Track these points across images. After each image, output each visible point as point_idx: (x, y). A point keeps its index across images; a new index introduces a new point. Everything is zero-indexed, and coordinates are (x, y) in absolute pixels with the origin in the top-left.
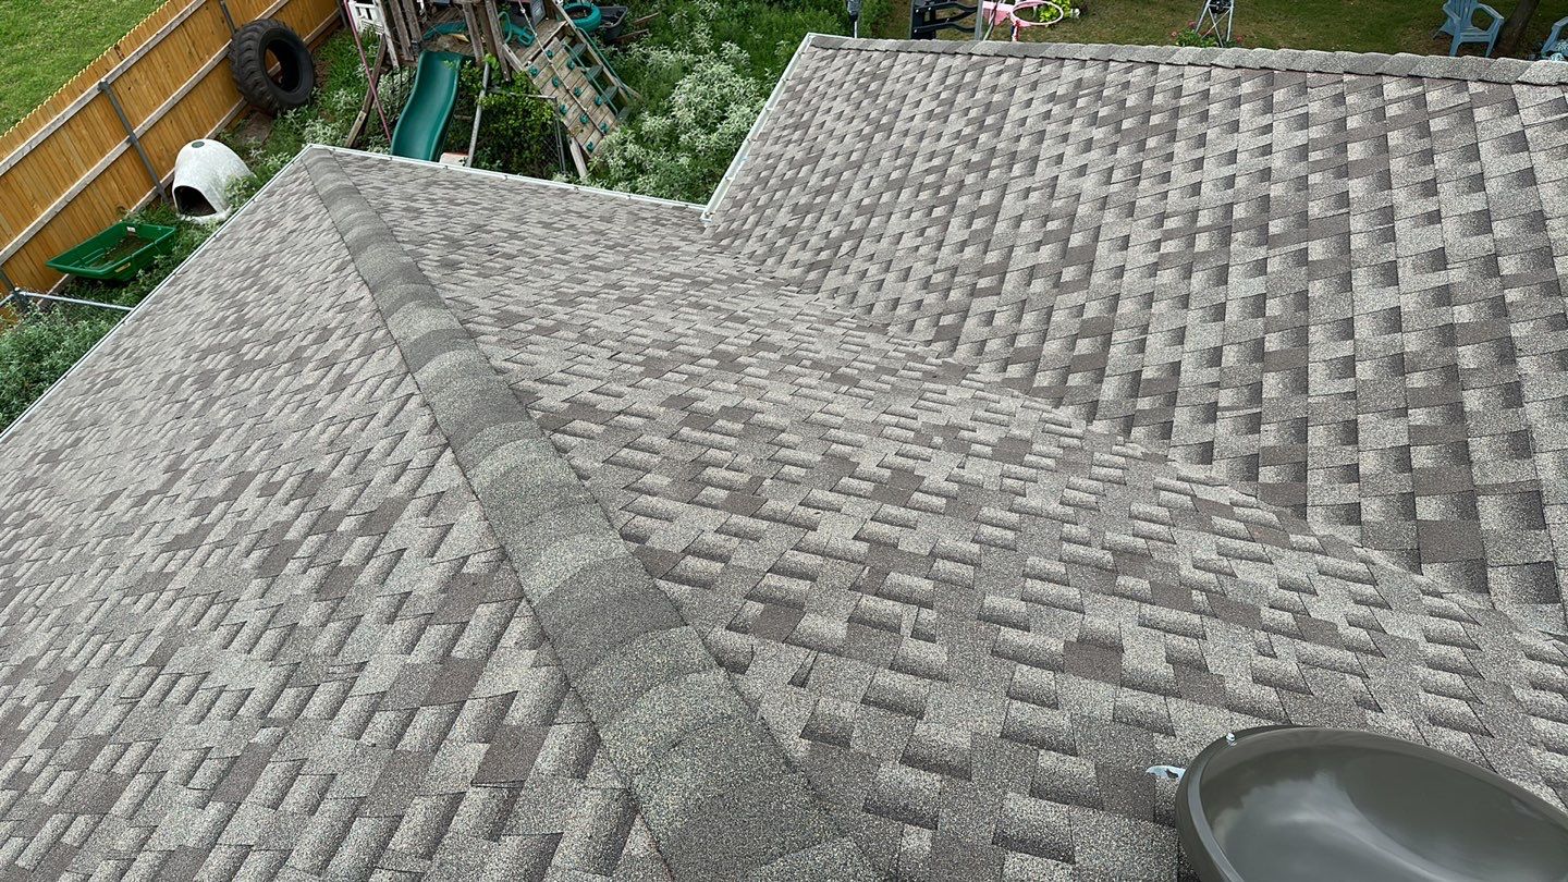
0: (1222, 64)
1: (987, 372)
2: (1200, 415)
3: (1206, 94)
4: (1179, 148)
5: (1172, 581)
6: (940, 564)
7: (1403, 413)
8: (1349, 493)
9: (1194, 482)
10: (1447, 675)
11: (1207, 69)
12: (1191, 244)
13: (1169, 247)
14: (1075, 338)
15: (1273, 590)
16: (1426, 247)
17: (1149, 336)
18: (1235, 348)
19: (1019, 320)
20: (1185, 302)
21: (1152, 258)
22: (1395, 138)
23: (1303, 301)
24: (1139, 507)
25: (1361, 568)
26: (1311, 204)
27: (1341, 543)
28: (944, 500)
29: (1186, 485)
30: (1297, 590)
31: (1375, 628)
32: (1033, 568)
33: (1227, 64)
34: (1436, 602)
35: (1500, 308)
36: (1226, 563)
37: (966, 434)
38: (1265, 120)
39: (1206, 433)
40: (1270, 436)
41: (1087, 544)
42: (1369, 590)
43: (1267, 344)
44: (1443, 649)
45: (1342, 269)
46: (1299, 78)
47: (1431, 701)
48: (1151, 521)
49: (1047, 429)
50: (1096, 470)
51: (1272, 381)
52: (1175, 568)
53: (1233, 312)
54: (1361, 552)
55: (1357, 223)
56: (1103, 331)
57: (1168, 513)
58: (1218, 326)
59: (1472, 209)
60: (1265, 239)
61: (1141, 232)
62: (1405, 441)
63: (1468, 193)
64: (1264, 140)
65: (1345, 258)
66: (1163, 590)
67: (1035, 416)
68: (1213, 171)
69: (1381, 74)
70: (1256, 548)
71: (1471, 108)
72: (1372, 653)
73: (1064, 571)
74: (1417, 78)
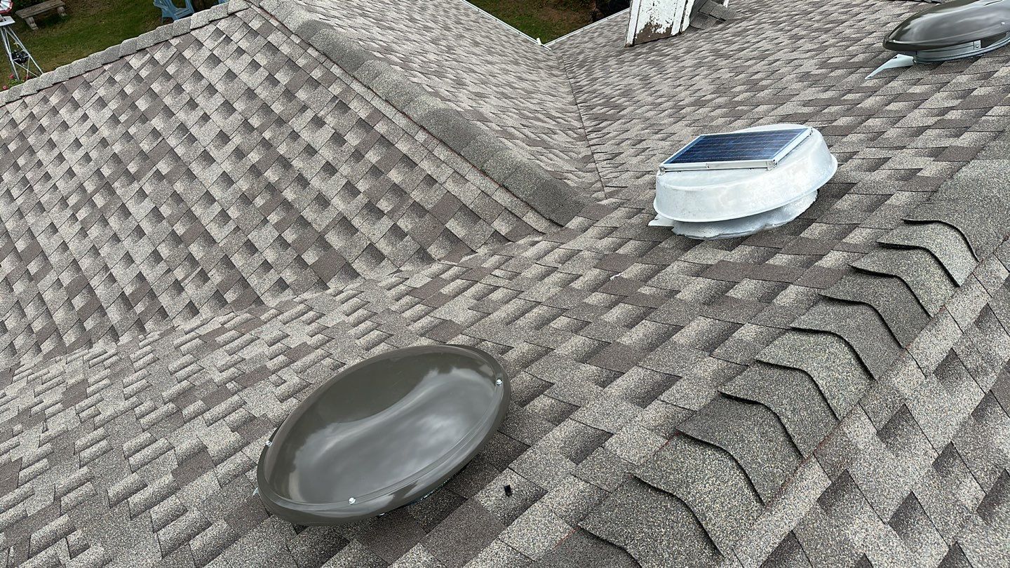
0: (27, 93)
1: (28, 360)
2: (174, 292)
3: (32, 116)
4: (41, 155)
5: (212, 388)
6: (65, 500)
7: (265, 221)
8: (273, 276)
9: (196, 329)
10: (363, 324)
11: (21, 101)
12: (94, 205)
13: (82, 214)
14: (69, 300)
15: (267, 351)
16: (213, 135)
17: (112, 270)
18: (163, 245)
19: (24, 315)
20: (116, 238)
21: (77, 227)
22: (156, 87)
23: (177, 198)
24: (173, 366)
25: (302, 307)
26: (141, 145)
27: (287, 302)
28: (45, 460)
29: (193, 333)
30: (279, 341)
31: (324, 329)
32: (129, 449)
33: (31, 92)
34: (342, 296)
35: (266, 144)
36: (236, 357)
37: (37, 409)
38: (80, 113)
39: (184, 298)
40: (216, 277)
41: (156, 408)
42: (311, 314)
43: (177, 232)
44: (356, 315)
45: (184, 169)
46: (80, 80)
47: (362, 342)
48: (184, 368)
49: (90, 365)
50: (136, 365)
51: (195, 249)
52: (211, 380)
53: (147, 227)
54: (297, 299)
55: (172, 142)
56: (82, 285)
57: (191, 356)
58: (144, 240)
59: (219, 104)
60: (132, 178)
61: (58, 216)
62: (277, 234)
63: (211, 97)
64: (88, 124)
65: (180, 163)
66: (210, 398)
67: (80, 363)
68: (73, 158)
69: (122, 57)
70: (247, 337)
71: (181, 53)
72: (328, 341)
73: (149, 435)
74: (142, 50)
